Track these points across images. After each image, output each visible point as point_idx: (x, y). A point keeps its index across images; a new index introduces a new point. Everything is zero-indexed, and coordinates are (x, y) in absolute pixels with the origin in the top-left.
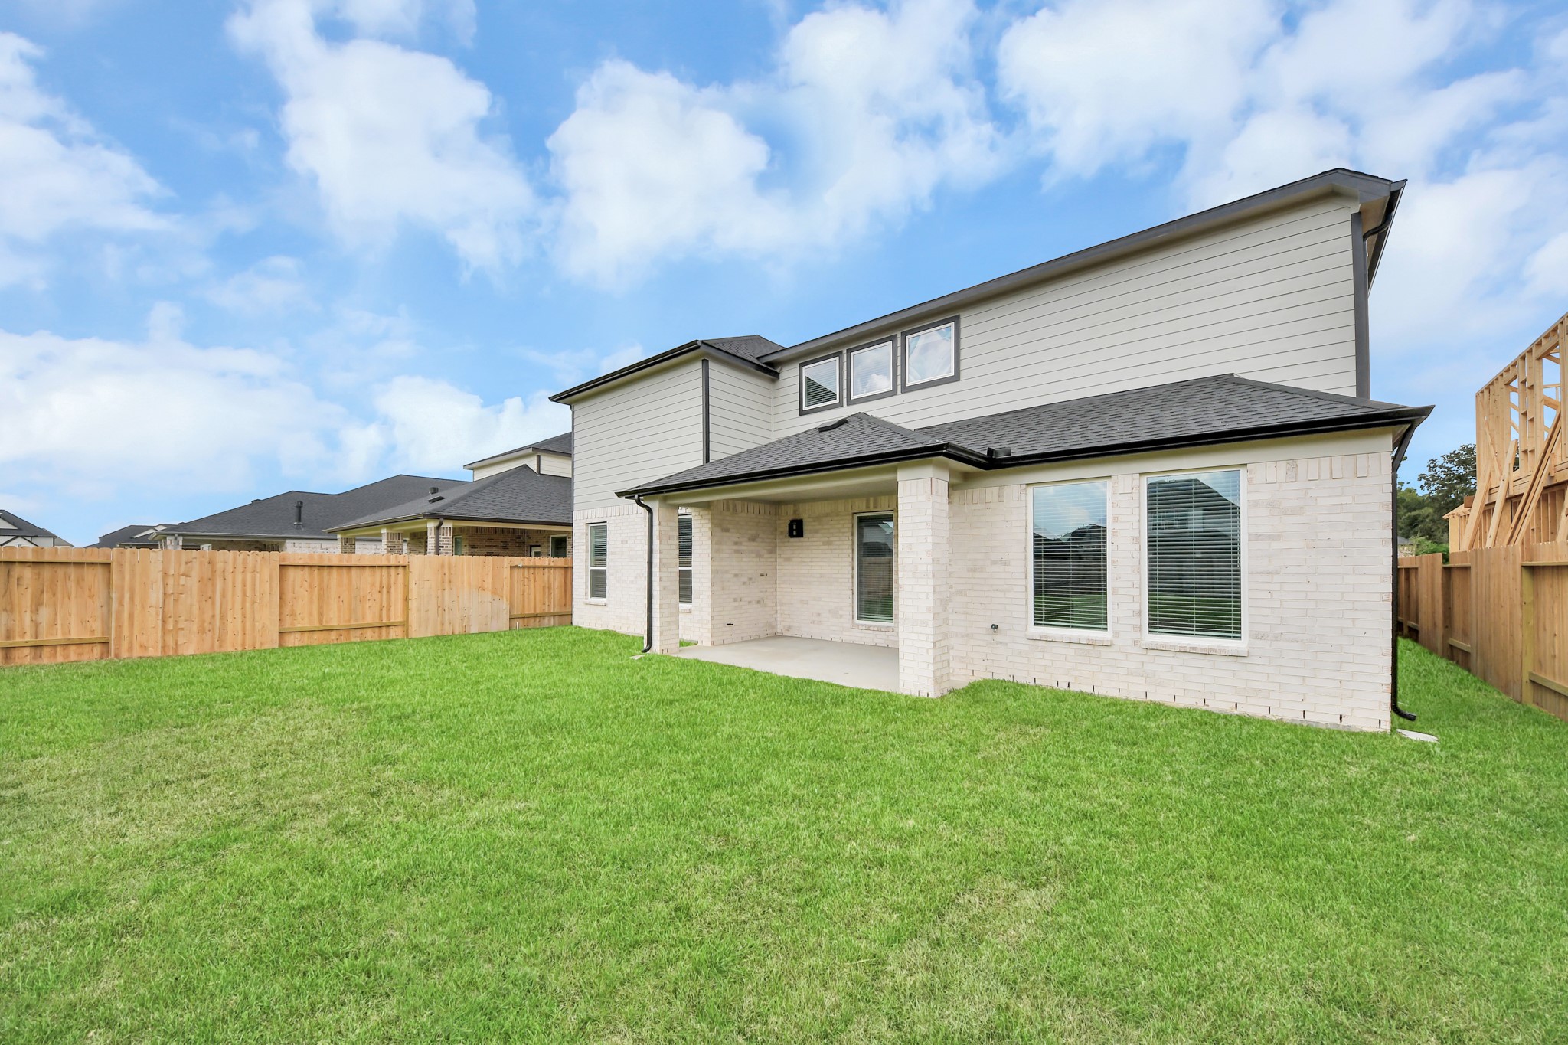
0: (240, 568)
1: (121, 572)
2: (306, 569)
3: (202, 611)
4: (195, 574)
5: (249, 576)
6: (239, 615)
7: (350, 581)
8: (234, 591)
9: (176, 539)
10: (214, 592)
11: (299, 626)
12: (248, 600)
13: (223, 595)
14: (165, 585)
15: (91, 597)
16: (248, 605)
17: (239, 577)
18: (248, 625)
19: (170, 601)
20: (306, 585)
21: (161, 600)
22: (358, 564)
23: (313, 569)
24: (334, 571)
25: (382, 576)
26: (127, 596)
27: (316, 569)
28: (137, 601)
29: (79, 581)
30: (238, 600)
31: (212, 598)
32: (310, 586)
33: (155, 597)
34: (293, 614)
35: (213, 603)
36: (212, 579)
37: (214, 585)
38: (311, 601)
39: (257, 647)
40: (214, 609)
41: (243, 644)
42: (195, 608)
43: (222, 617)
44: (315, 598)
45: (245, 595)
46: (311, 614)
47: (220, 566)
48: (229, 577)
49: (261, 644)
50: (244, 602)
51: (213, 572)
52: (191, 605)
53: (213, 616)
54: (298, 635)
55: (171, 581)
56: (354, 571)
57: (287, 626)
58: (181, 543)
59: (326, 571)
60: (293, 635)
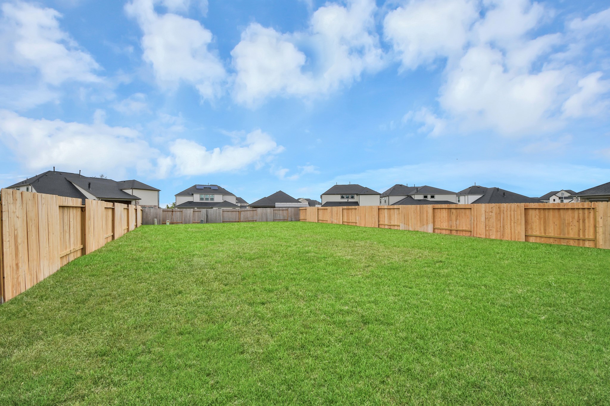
0: (509, 210)
1: (474, 211)
2: (537, 210)
3: (497, 225)
4: (494, 212)
5: (512, 212)
6: (509, 227)
7: (560, 216)
8: (507, 218)
9: (577, 198)
10: (500, 218)
11: (534, 234)
12: (512, 221)
13: (503, 220)
14: (485, 215)
15: (468, 218)
16: (512, 223)
17: (509, 213)
18: (513, 231)
19: (487, 220)
20: (537, 217)
21: (484, 220)
22: (564, 207)
23: (541, 210)
24: (551, 211)
25: (579, 214)
26: (475, 218)
27: (542, 210)
28: (478, 220)
29: (465, 213)
30: (509, 221)
31: (500, 220)
32: (540, 217)
33: (483, 219)
34: (532, 228)
35: (500, 222)
36: (500, 213)
37: (500, 216)
38: (540, 224)
39: (516, 240)
40: (501, 224)
41: (511, 238)
42: (495, 224)
43: (503, 227)
44: (542, 222)
45: (511, 220)
46: (540, 230)
47: (502, 209)
48: (505, 213)
49: (518, 239)
50: (511, 222)
51: (500, 211)
52: (493, 222)
53: (500, 226)
54: (534, 238)
55: (487, 214)
56: (561, 211)
57: (529, 233)
58: (579, 200)
59: (547, 211)
60: (532, 237)
